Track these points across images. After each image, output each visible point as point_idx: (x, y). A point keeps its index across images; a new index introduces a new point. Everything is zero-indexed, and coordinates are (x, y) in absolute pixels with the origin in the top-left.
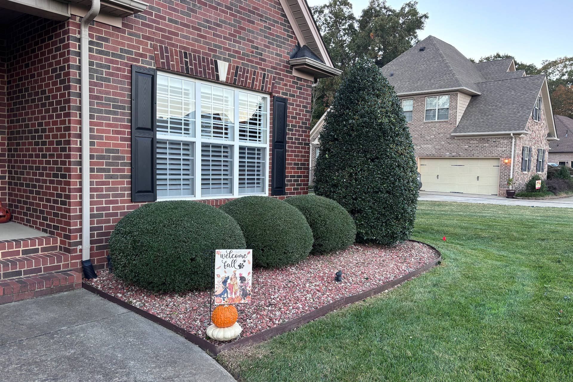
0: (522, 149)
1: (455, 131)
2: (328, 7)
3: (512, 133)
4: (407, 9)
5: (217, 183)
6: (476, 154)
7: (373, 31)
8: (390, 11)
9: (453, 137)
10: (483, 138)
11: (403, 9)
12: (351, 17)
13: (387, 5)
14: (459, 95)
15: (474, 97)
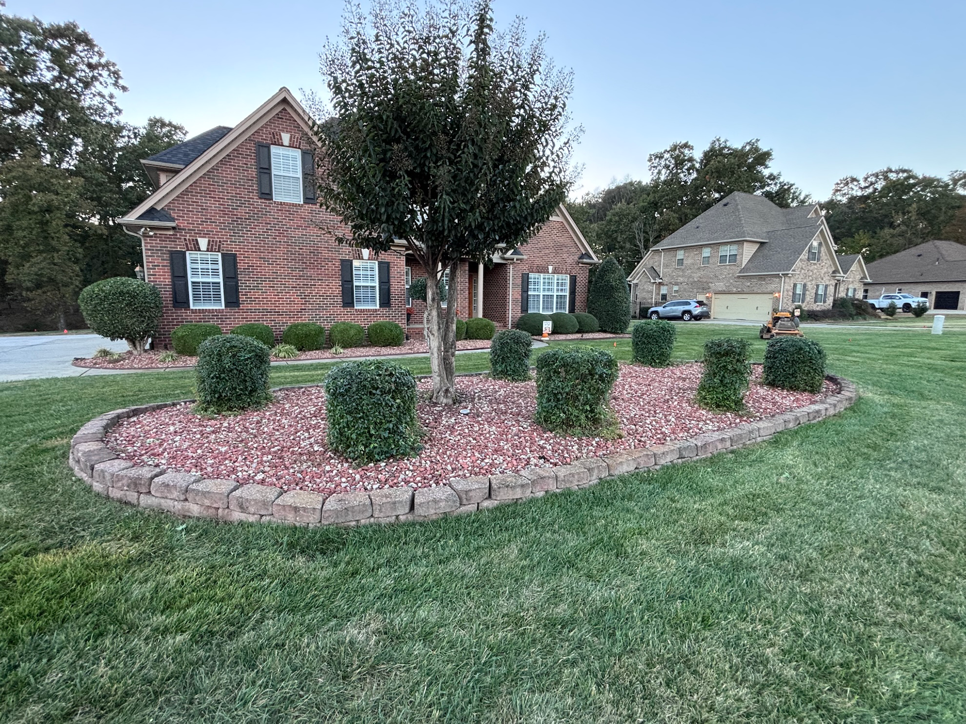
0: (792, 285)
1: (740, 272)
2: (668, 152)
3: (780, 273)
4: (748, 148)
5: (547, 308)
6: (756, 290)
7: (710, 174)
8: (732, 149)
9: (739, 277)
10: (762, 278)
11: (744, 147)
12: (691, 160)
13: (728, 144)
14: (745, 243)
15: (762, 244)
